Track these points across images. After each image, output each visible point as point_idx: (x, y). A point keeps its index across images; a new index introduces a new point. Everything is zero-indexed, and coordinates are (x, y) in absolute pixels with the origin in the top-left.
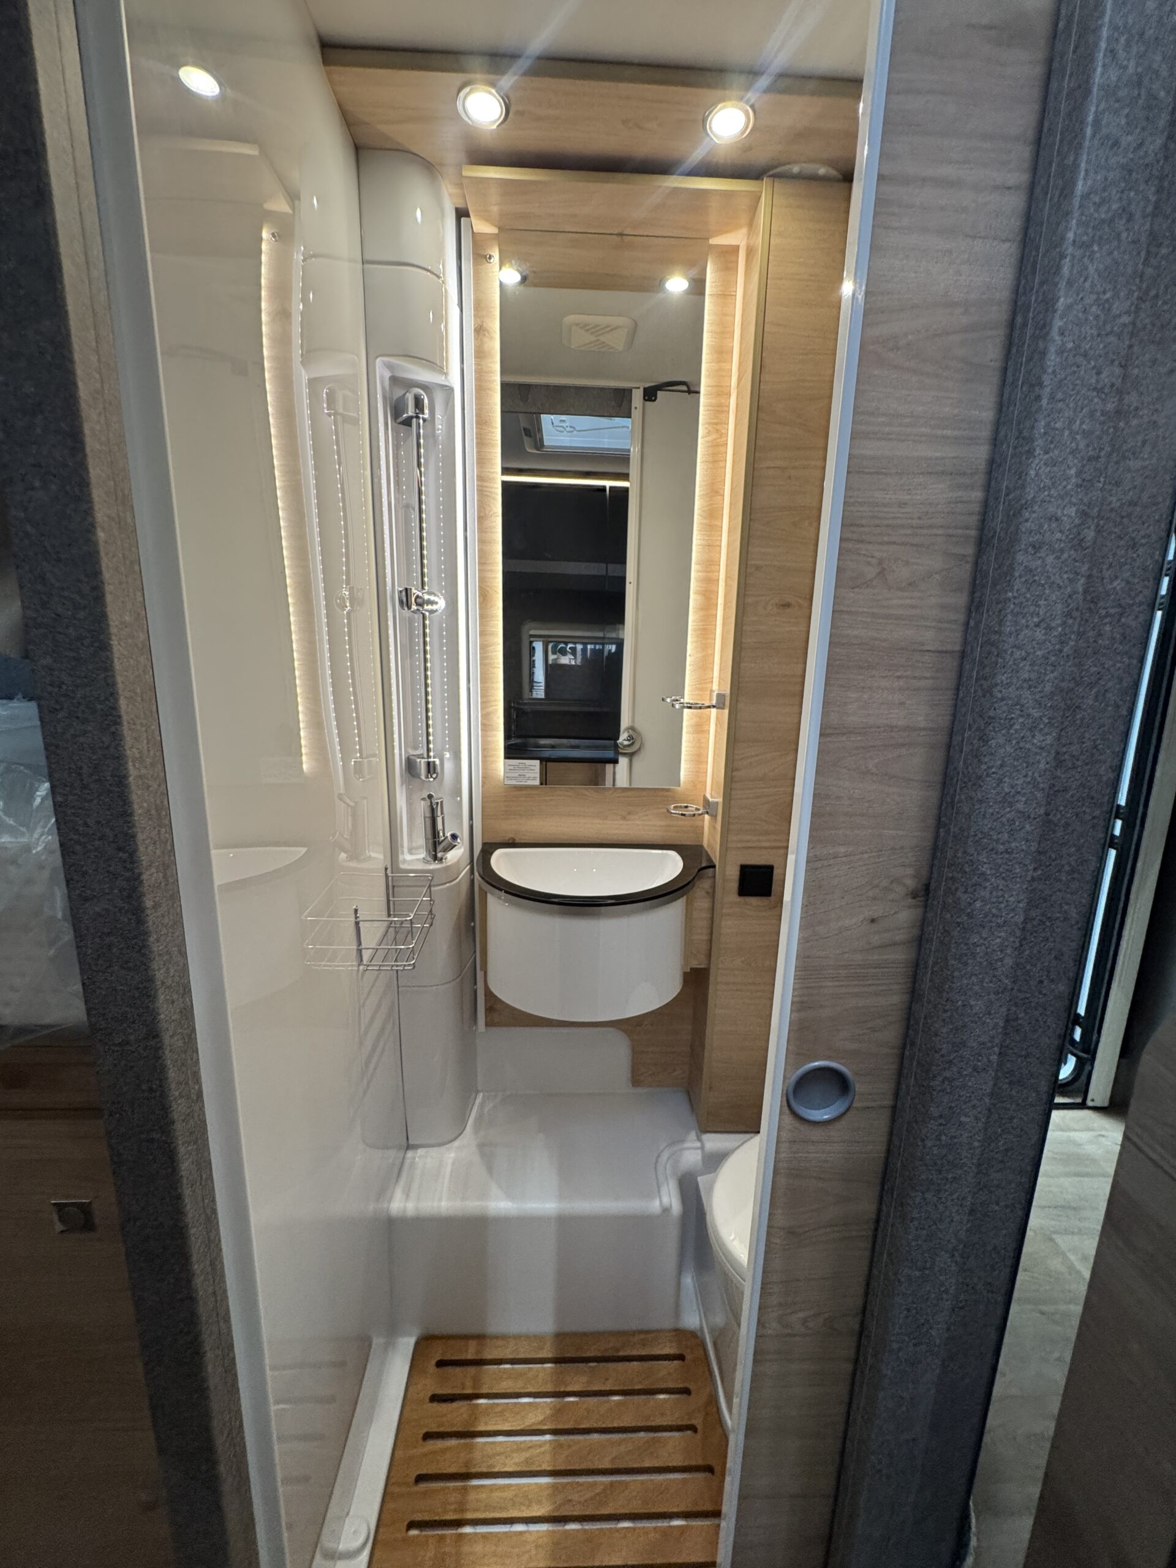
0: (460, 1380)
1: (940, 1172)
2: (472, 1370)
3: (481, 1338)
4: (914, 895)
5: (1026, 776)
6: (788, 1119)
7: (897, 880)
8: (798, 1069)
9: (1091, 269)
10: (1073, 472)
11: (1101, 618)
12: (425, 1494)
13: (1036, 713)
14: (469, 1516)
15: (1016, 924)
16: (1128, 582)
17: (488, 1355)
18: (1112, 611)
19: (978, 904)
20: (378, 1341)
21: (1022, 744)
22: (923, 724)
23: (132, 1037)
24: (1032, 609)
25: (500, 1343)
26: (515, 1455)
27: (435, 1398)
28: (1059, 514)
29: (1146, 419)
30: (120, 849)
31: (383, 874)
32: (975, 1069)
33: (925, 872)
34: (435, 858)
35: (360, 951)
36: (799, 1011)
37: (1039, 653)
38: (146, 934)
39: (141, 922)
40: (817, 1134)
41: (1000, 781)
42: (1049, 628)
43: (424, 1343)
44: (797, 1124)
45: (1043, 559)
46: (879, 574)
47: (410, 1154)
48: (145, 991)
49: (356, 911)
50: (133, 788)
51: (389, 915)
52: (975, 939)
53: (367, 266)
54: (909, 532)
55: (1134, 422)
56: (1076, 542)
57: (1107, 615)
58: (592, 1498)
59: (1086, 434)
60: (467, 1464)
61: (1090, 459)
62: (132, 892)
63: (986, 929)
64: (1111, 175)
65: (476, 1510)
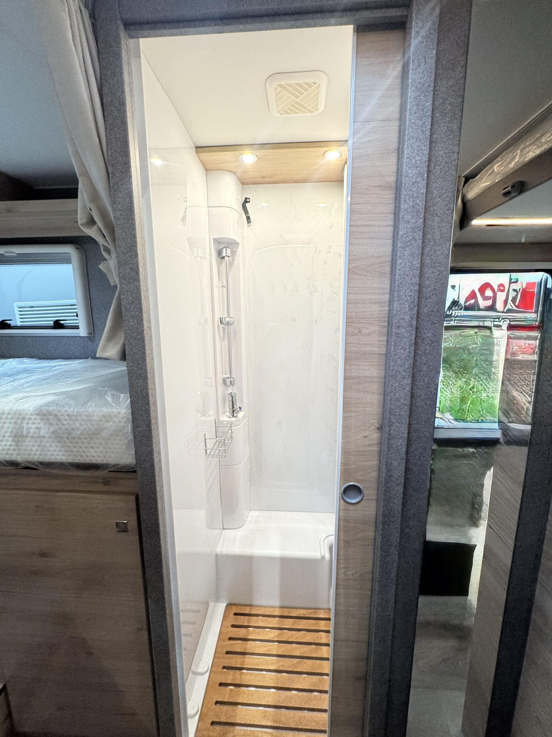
0: (243, 621)
1: (389, 518)
2: (247, 617)
3: (251, 606)
4: (378, 429)
5: (403, 392)
6: (342, 502)
7: (372, 424)
8: (344, 485)
9: (406, 253)
10: (407, 306)
11: (426, 345)
12: (229, 658)
13: (404, 374)
14: (246, 666)
15: (405, 437)
16: (433, 334)
17: (253, 612)
18: (429, 342)
19: (392, 431)
20: (211, 604)
21: (401, 383)
22: (376, 376)
23: (147, 466)
24: (399, 344)
25: (258, 608)
26: (263, 648)
27: (233, 626)
28: (404, 318)
29: (432, 288)
30: (146, 413)
31: (214, 422)
32: (397, 484)
33: (381, 421)
34: (233, 416)
35: (206, 450)
36: (344, 466)
37: (403, 356)
38: (152, 436)
39: (151, 433)
40: (352, 507)
41: (395, 394)
42: (405, 349)
43: (229, 605)
44: (345, 504)
45: (401, 330)
46: (358, 332)
47: (224, 531)
48: (151, 453)
49: (205, 435)
50: (150, 396)
51: (216, 437)
52: (392, 442)
53: (209, 208)
54: (367, 319)
55: (429, 289)
56: (410, 325)
57: (428, 344)
58: (292, 665)
59: (409, 296)
60: (245, 649)
61: (412, 303)
62: (149, 425)
63: (395, 439)
64: (408, 230)
65: (248, 665)
